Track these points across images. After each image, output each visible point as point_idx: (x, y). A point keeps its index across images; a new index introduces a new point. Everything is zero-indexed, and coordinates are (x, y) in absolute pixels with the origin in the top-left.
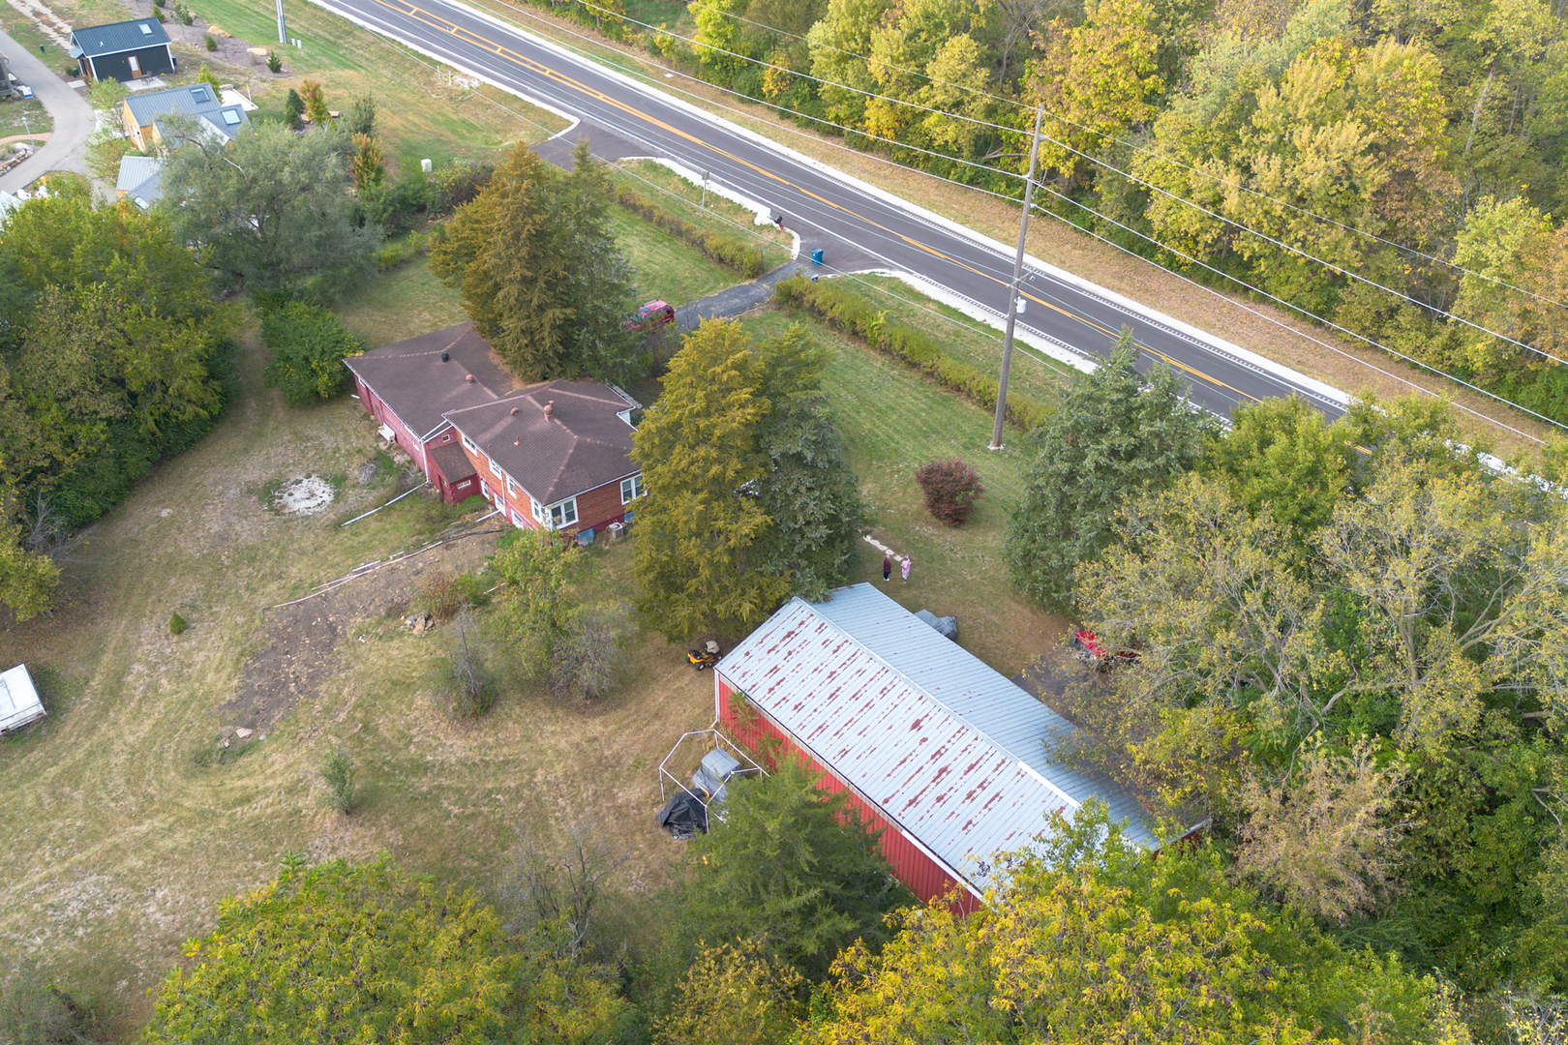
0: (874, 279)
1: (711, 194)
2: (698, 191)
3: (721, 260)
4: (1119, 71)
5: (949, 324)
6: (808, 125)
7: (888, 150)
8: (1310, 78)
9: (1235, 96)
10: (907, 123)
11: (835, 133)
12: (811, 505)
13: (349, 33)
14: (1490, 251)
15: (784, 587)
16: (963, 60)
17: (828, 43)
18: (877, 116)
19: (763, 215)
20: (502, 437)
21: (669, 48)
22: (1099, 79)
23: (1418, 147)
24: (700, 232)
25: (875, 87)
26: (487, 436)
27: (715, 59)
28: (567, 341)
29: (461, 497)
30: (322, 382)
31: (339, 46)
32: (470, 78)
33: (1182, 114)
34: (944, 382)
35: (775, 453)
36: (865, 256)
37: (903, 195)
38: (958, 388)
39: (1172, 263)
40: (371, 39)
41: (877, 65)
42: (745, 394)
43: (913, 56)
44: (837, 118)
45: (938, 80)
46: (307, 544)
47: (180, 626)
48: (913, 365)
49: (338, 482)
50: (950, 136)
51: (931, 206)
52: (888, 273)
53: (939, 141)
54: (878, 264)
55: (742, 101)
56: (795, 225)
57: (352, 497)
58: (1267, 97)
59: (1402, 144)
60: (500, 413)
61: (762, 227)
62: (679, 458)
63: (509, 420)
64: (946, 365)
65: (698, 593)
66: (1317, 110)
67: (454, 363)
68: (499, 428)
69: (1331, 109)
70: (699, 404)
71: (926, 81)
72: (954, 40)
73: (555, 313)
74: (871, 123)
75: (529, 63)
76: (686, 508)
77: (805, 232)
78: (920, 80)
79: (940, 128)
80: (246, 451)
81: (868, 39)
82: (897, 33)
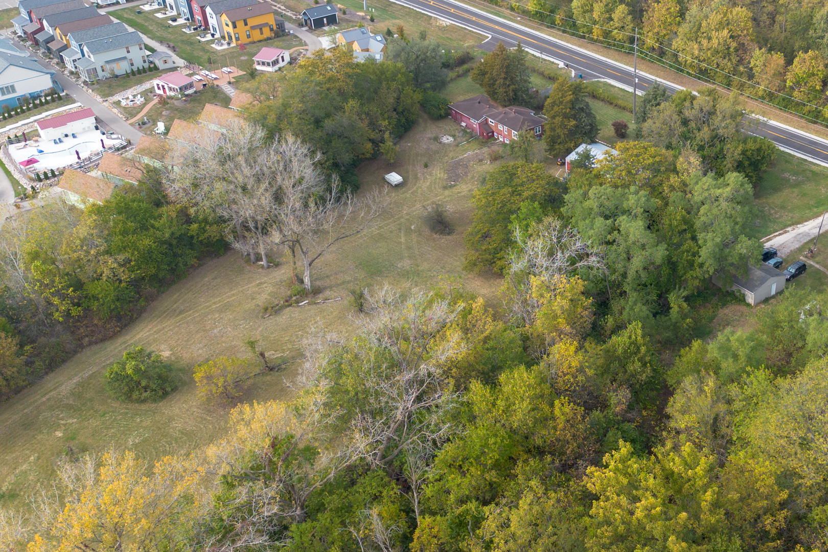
0: (598, 82)
1: (542, 59)
2: (539, 58)
3: (550, 78)
4: (668, 16)
5: (622, 94)
6: (573, 34)
7: (601, 42)
8: (715, 18)
9: (697, 23)
10: (607, 34)
11: (584, 37)
12: (585, 120)
13: (390, 5)
14: (758, 63)
15: (580, 140)
16: (623, 13)
17: (579, 7)
18: (597, 31)
19: (561, 65)
20: (502, 119)
21: (518, 9)
22: (663, 19)
23: (745, 36)
24: (542, 70)
25: (595, 23)
26: (497, 119)
27: (537, 12)
28: (515, 94)
29: (489, 137)
30: (442, 112)
31: (387, 11)
32: (445, 21)
33: (684, 29)
34: (620, 107)
35: (577, 107)
36: (595, 75)
37: (607, 57)
38: (624, 108)
39: (688, 73)
40: (400, 7)
41: (595, 15)
42: (570, 93)
43: (608, 12)
44: (583, 32)
45: (616, 19)
46: (451, 149)
47: (426, 166)
48: (611, 104)
49: (454, 136)
50: (621, 37)
51: (616, 60)
52: (602, 80)
53: (618, 39)
54: (600, 78)
55: (548, 27)
56: (572, 67)
57: (459, 139)
58: (704, 24)
59: (740, 35)
60: (501, 113)
61: (561, 69)
62: (556, 108)
63: (503, 115)
64: (620, 102)
65: (561, 143)
66: (717, 27)
67: (481, 104)
68: (500, 117)
69: (721, 26)
70: (560, 95)
71: (612, 20)
72: (620, 7)
73: (512, 87)
74: (595, 34)
75: (466, 16)
76: (558, 120)
77: (575, 69)
78: (611, 19)
79: (618, 35)
80: (424, 130)
81: (592, 5)
82: (602, 4)
